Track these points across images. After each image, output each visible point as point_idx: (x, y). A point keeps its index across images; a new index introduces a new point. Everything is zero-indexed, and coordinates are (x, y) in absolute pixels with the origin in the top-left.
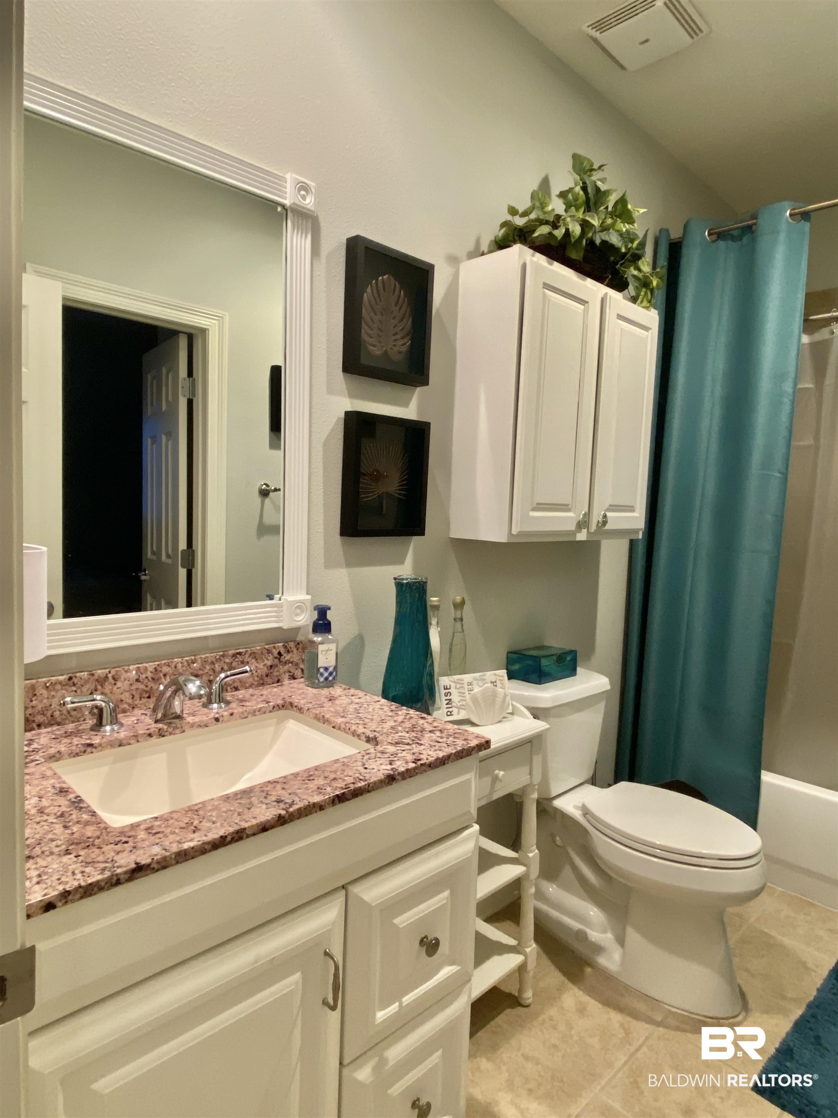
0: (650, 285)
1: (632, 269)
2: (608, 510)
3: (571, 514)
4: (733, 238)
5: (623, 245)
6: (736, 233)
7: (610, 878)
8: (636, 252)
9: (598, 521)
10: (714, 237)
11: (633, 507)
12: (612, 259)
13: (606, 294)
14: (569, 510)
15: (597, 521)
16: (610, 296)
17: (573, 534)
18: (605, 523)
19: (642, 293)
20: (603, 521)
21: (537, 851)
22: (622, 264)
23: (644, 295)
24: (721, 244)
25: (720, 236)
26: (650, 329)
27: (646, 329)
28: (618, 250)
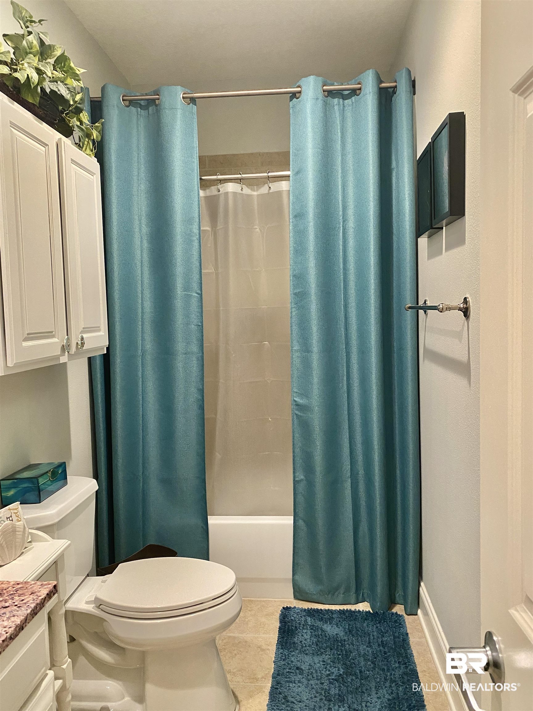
0: (91, 137)
1: (75, 119)
2: (82, 332)
3: (55, 340)
4: (141, 107)
5: (71, 98)
6: (142, 103)
7: (123, 649)
8: (79, 105)
9: (77, 343)
10: (127, 103)
11: (99, 327)
12: (60, 108)
13: (60, 139)
14: (53, 336)
15: (75, 344)
16: (64, 142)
17: (57, 358)
18: (83, 344)
19: (86, 143)
20: (82, 343)
21: (69, 660)
22: (67, 114)
23: (87, 144)
24: (133, 109)
25: (132, 103)
26: (95, 174)
27: (92, 174)
28: (67, 101)
